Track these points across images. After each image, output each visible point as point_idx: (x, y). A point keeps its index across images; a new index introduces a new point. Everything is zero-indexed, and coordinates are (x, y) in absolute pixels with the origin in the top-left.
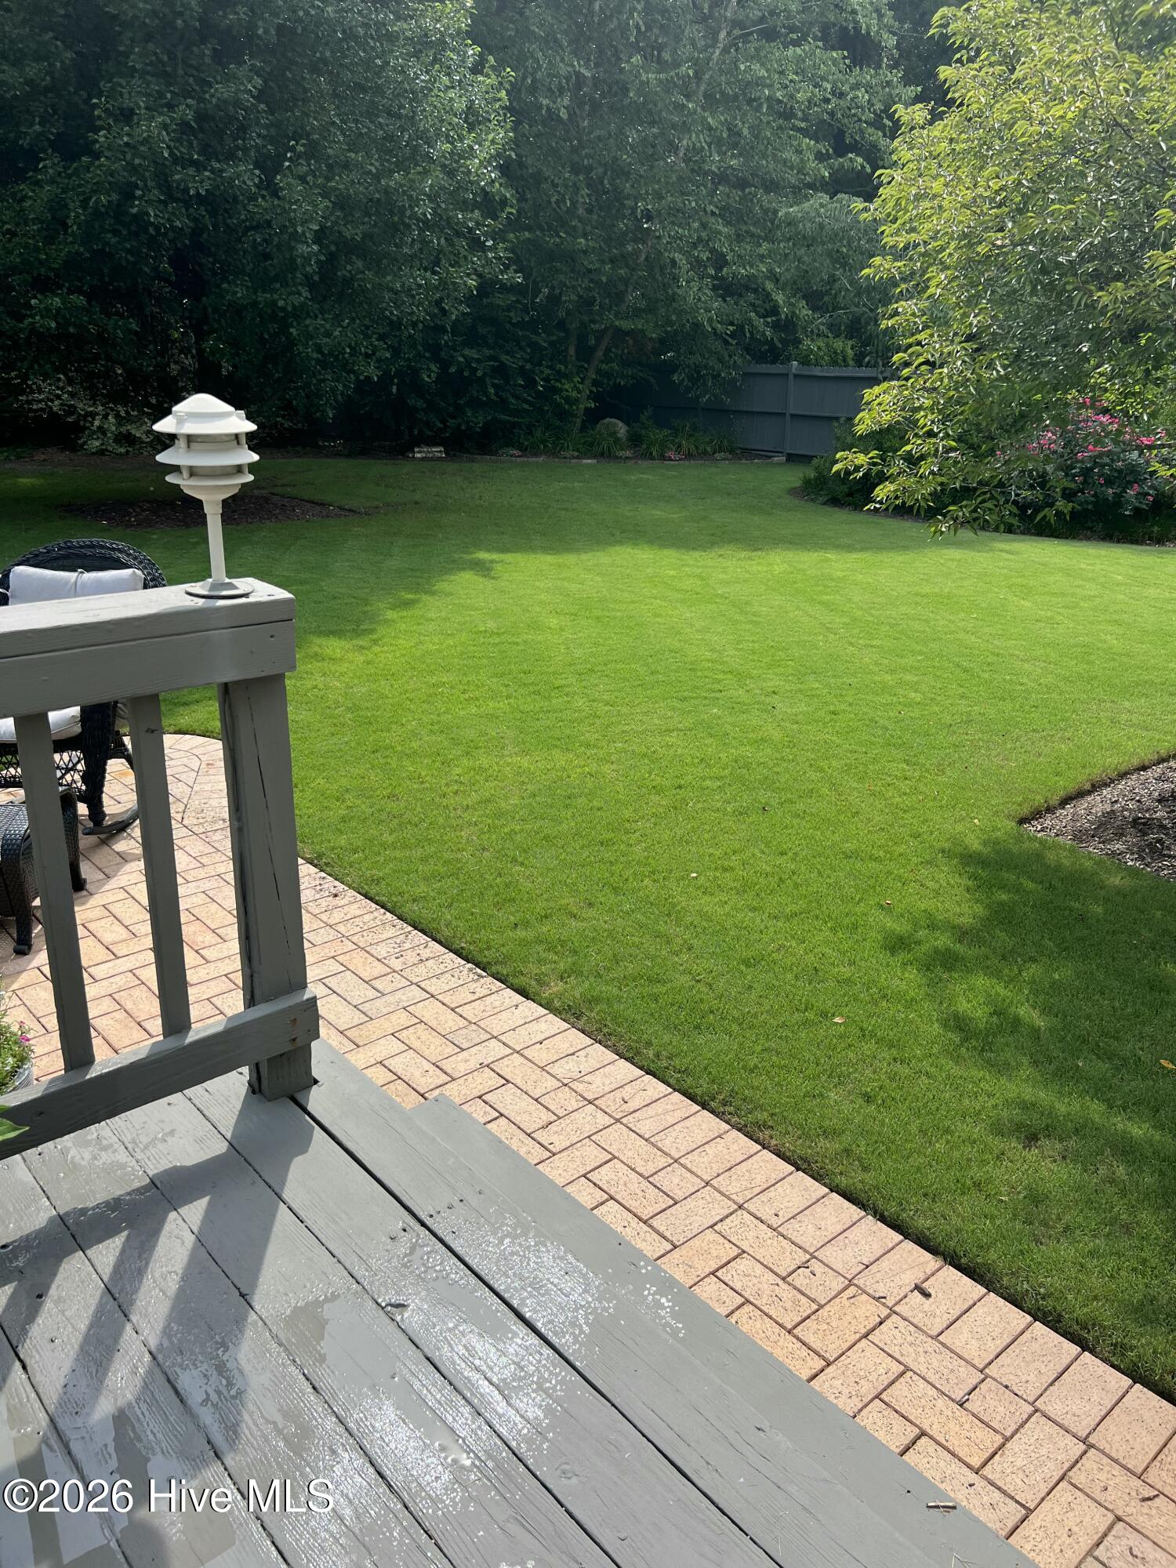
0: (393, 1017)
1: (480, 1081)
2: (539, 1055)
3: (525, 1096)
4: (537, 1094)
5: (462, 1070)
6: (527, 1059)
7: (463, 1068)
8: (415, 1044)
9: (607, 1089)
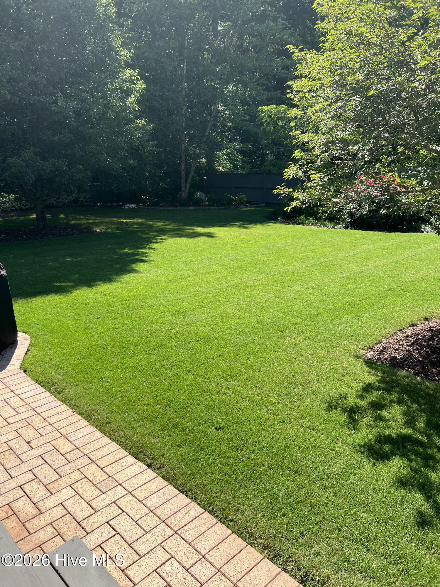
0: (72, 475)
1: (109, 512)
2: (141, 494)
3: (131, 520)
4: (136, 518)
5: (101, 506)
6: (134, 496)
7: (102, 504)
8: (80, 491)
9: (172, 512)
